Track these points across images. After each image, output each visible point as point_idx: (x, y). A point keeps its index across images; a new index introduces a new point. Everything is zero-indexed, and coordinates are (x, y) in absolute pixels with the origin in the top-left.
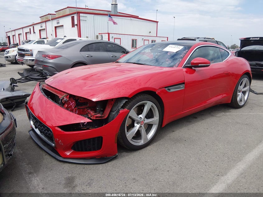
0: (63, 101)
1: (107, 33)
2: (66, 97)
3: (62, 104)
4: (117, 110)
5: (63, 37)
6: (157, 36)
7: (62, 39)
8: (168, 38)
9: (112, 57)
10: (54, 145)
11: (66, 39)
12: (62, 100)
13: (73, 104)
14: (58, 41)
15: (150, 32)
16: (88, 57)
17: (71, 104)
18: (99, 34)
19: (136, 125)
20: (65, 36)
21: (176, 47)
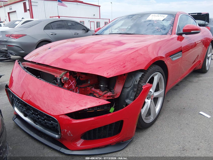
0: (62, 81)
1: (57, 16)
2: (66, 75)
3: (62, 85)
4: (132, 86)
5: (21, 19)
6: (100, 18)
7: (21, 21)
8: (109, 19)
9: (75, 34)
10: (57, 136)
11: (24, 20)
12: (61, 79)
13: (73, 83)
14: (16, 23)
15: (94, 15)
16: (52, 34)
17: (72, 83)
18: (50, 17)
19: (146, 100)
20: (23, 18)
21: (159, 16)
